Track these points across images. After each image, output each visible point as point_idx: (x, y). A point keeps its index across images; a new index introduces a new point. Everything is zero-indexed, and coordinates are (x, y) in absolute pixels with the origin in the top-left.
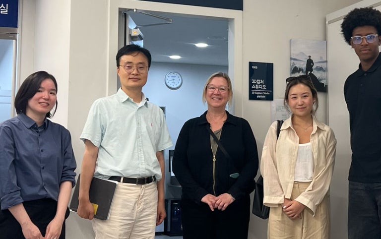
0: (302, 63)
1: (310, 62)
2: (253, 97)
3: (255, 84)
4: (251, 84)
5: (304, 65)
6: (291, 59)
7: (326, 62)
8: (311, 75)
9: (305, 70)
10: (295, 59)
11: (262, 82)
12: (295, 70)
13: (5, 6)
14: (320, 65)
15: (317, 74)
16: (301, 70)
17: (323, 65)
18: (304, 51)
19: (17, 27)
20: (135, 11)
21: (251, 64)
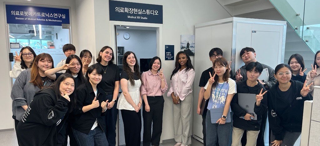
0: (185, 45)
1: (188, 44)
2: (166, 59)
3: (167, 54)
4: (166, 54)
5: (186, 46)
6: (181, 43)
7: (194, 44)
8: (189, 49)
9: (186, 47)
10: (183, 43)
11: (170, 53)
12: (182, 48)
13: (64, 15)
14: (192, 45)
15: (191, 49)
16: (185, 47)
17: (193, 45)
18: (186, 40)
19: (69, 24)
20: (120, 26)
21: (166, 46)
